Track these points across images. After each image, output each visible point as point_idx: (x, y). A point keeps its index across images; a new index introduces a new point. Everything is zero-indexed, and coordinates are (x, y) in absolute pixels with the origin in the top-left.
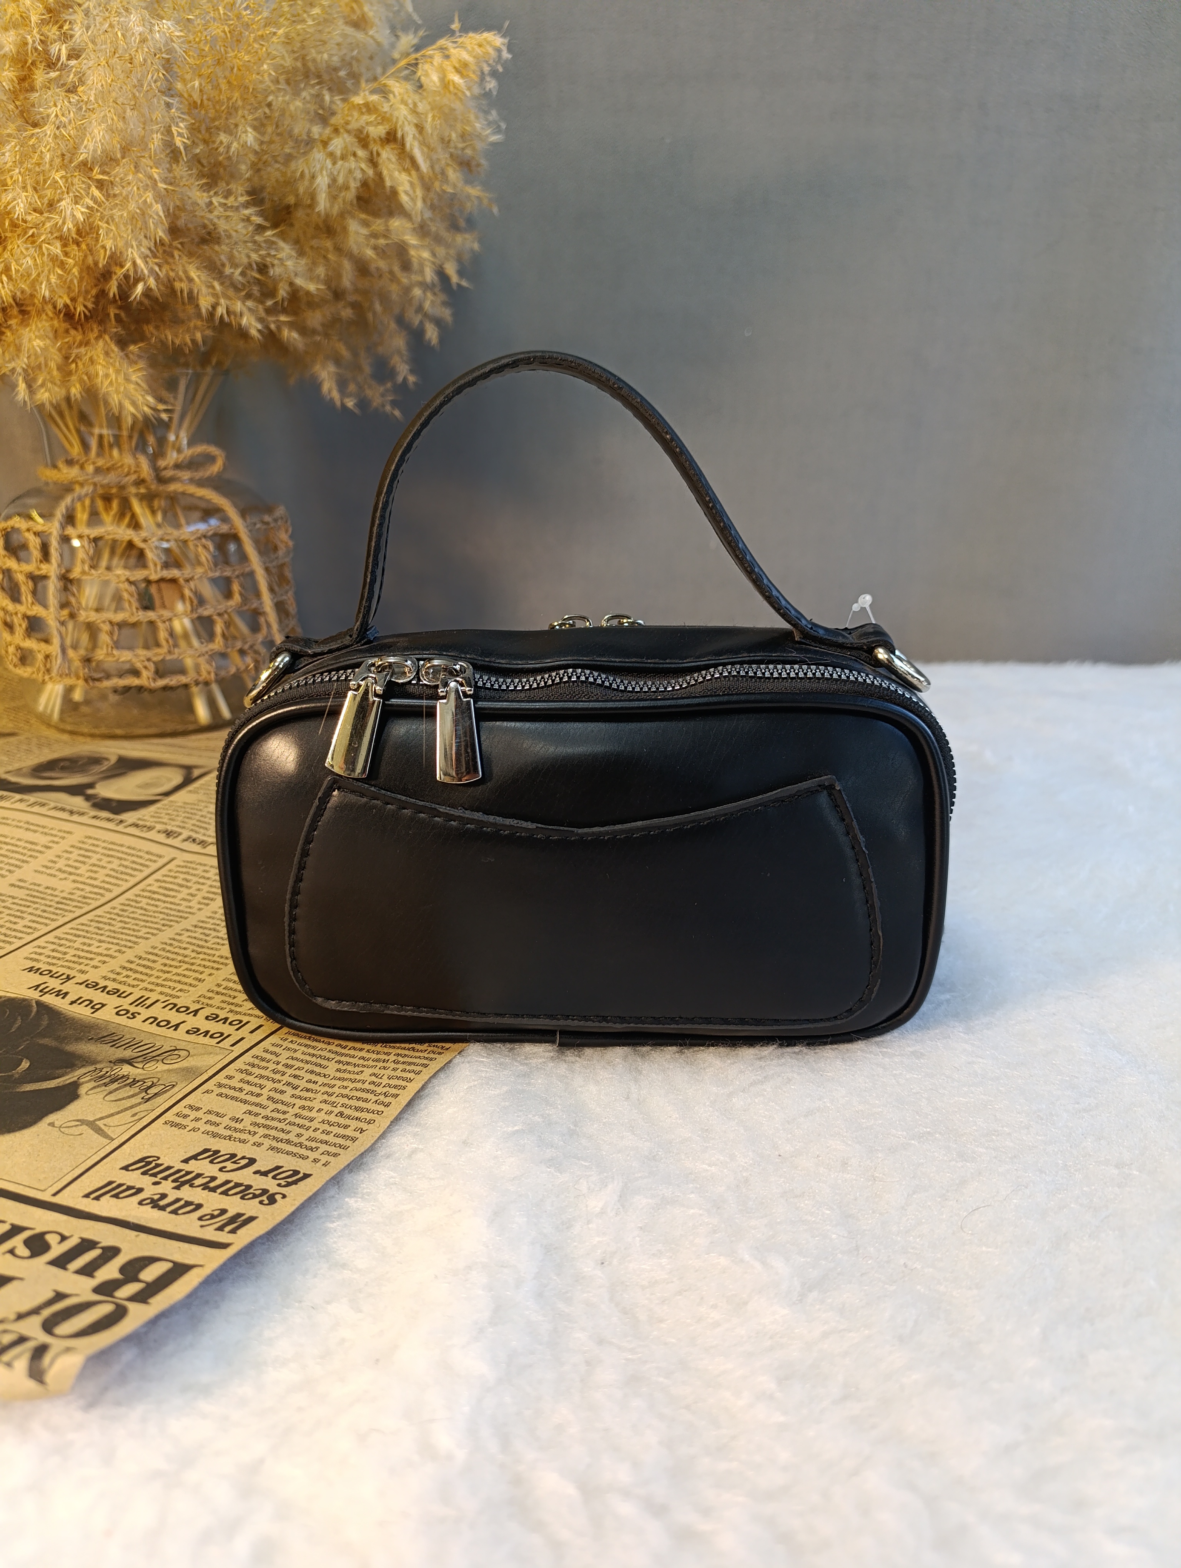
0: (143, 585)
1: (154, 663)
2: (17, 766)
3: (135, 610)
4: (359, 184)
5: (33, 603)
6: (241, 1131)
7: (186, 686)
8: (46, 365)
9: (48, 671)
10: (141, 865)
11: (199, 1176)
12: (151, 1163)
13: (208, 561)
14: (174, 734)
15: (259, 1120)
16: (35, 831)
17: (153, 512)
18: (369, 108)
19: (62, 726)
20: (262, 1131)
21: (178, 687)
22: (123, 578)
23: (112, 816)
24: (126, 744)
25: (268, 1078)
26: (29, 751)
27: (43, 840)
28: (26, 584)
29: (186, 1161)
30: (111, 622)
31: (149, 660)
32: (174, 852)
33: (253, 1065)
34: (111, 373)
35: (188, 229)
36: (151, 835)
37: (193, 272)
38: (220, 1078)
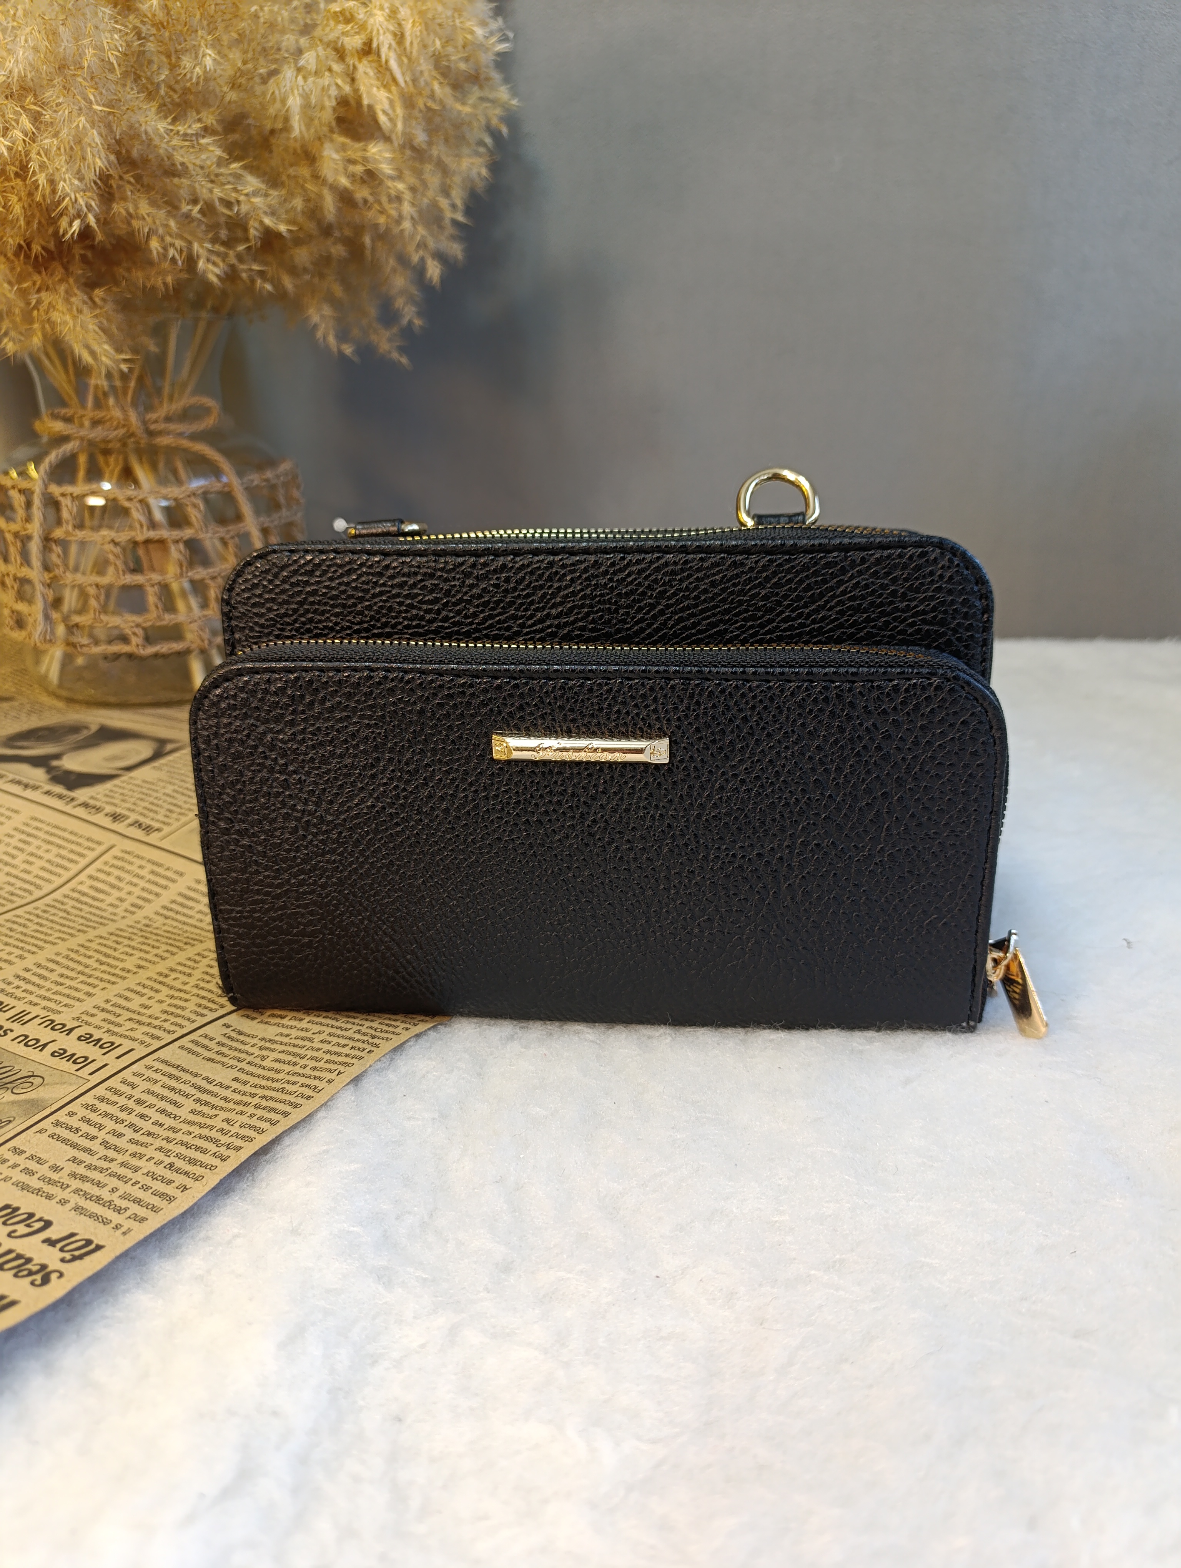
0: (131, 546)
1: (144, 629)
3: (121, 573)
4: (334, 103)
5: (22, 564)
7: (180, 652)
8: (9, 310)
10: (80, 854)
13: (197, 520)
14: (168, 704)
17: (154, 467)
18: (347, 17)
19: (59, 691)
21: (170, 655)
22: (108, 539)
24: (113, 713)
25: (112, 1117)
26: (16, 718)
28: (14, 544)
30: (97, 585)
31: (138, 626)
32: (113, 839)
33: (102, 1099)
34: (68, 318)
35: (146, 161)
36: (99, 819)
37: (144, 208)
38: (61, 1116)
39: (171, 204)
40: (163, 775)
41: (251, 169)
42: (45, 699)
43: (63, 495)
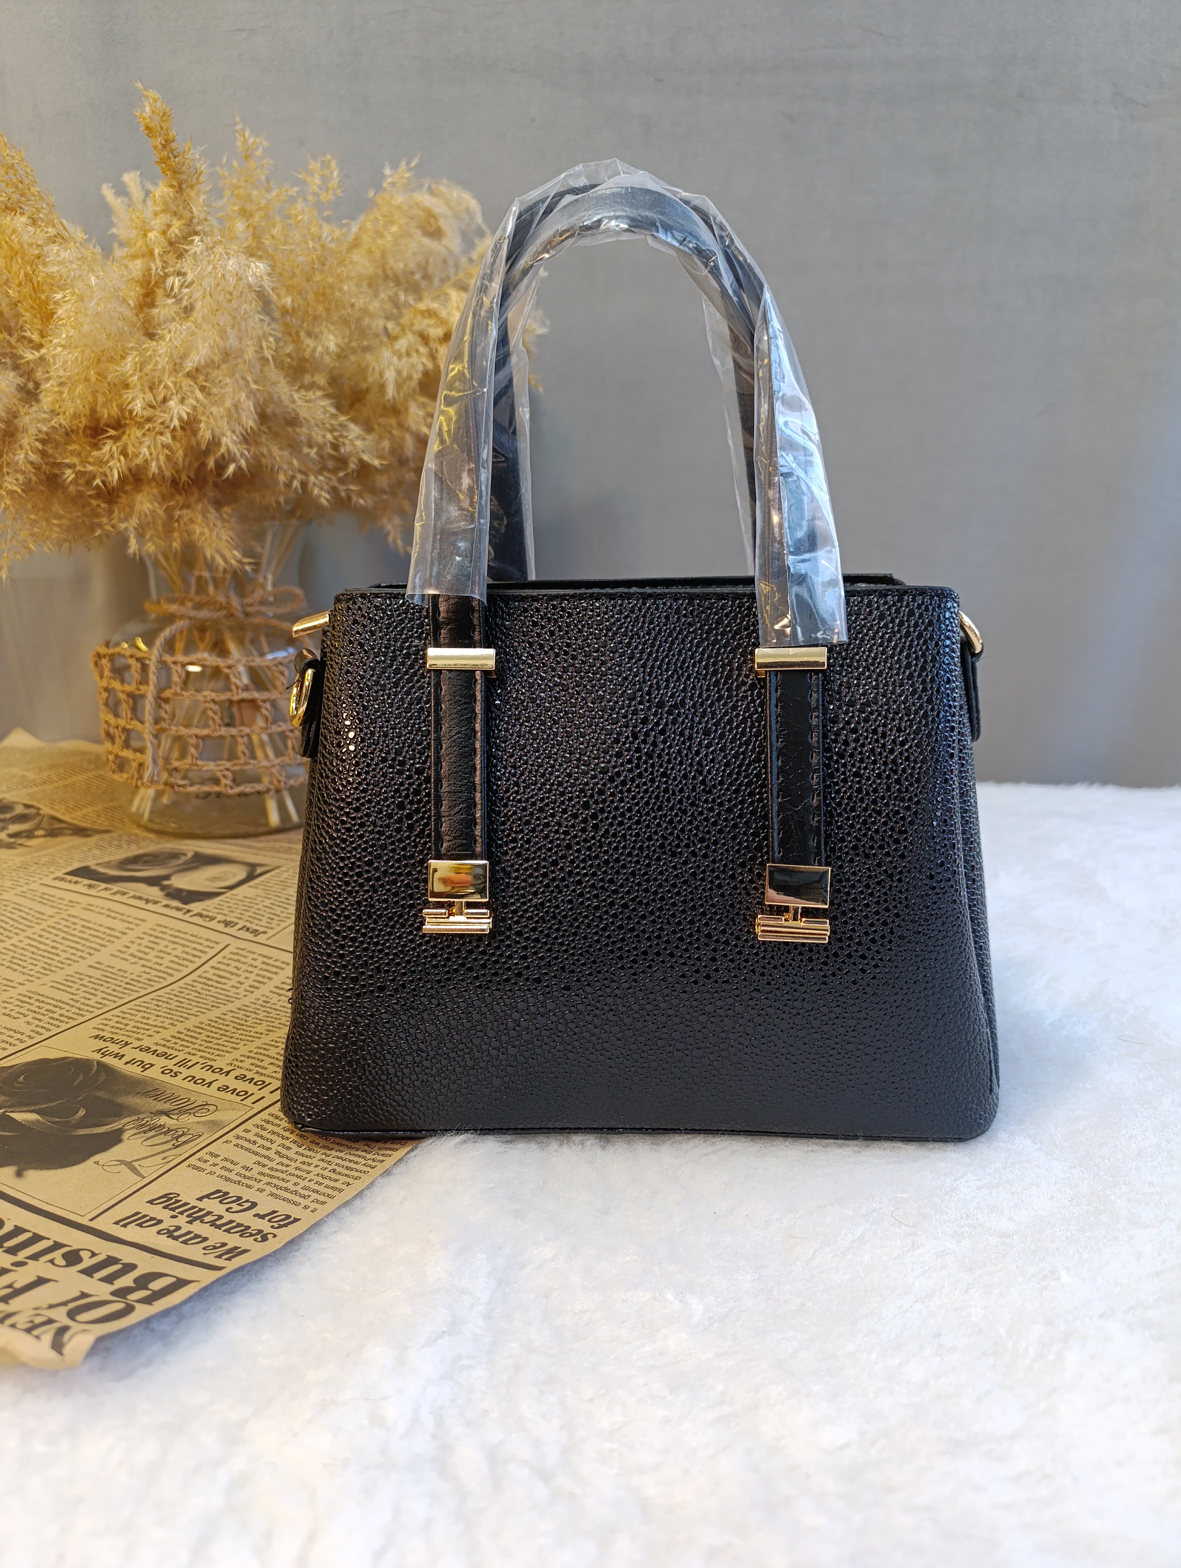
0: (227, 704)
1: (232, 772)
2: (107, 859)
3: (217, 726)
4: (420, 376)
5: (131, 719)
6: (249, 1178)
7: (259, 793)
8: (154, 523)
9: (141, 777)
10: (201, 951)
11: (209, 1213)
12: (172, 1198)
13: (282, 685)
14: (245, 836)
15: (266, 1170)
16: (115, 918)
17: (240, 642)
18: (430, 313)
19: (150, 825)
20: (266, 1179)
21: (251, 794)
22: (209, 698)
23: (181, 906)
24: (203, 843)
25: (278, 1135)
26: (119, 847)
27: (121, 926)
28: (127, 702)
29: (200, 1199)
30: (196, 736)
31: (227, 769)
32: (230, 940)
33: (268, 1122)
34: (206, 530)
35: (275, 415)
36: (213, 924)
37: (276, 451)
38: (239, 1131)
39: (294, 446)
40: (259, 891)
41: (354, 420)
42: (137, 831)
43: (175, 663)
